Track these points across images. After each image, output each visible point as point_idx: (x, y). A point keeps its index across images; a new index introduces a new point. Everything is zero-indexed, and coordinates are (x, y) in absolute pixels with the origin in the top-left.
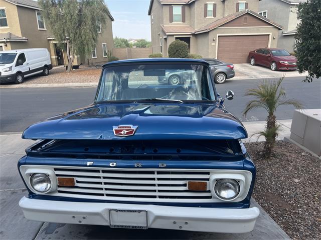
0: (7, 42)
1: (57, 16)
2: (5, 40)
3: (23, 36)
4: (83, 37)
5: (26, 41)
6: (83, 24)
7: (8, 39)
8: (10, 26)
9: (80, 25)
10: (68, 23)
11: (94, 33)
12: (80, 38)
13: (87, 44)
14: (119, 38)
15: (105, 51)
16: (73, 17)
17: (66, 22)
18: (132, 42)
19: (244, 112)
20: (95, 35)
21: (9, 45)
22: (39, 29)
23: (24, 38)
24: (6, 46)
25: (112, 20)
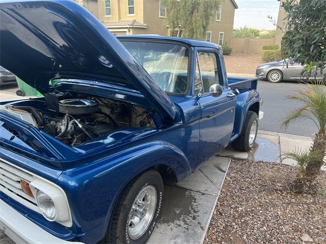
0: (130, 28)
1: (173, 4)
2: (128, 26)
3: (144, 23)
4: (194, 24)
5: (147, 27)
6: (195, 11)
7: (131, 25)
8: (136, 14)
9: (192, 12)
10: (182, 10)
11: (204, 20)
12: (190, 25)
13: (197, 32)
14: (249, 28)
15: (221, 41)
16: (187, 4)
17: (179, 10)
18: (263, 33)
19: (284, 121)
20: (205, 23)
21: (131, 30)
22: (160, 16)
23: (145, 25)
24: (129, 31)
25: (236, 7)
